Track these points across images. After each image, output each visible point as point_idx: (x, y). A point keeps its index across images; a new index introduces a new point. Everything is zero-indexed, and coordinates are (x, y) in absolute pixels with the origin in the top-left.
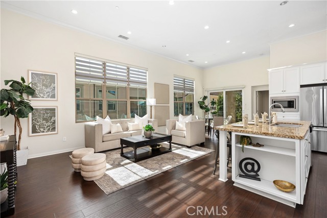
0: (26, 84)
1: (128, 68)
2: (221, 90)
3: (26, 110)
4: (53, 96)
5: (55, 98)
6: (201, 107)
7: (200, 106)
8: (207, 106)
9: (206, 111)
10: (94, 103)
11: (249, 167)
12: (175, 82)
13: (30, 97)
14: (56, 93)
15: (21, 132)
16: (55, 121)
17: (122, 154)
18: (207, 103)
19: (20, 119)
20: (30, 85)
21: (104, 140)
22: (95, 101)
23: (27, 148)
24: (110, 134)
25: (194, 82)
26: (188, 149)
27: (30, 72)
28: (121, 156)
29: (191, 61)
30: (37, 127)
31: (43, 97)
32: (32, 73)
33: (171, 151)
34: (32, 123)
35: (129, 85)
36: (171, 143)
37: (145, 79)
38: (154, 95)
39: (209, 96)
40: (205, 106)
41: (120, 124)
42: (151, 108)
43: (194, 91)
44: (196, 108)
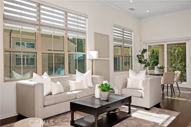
2: (163, 42)
7: (139, 60)
9: (146, 66)
12: (114, 32)
17: (73, 123)
18: (147, 56)
21: (45, 105)
24: (50, 96)
25: (133, 33)
26: (147, 112)
28: (71, 125)
29: (132, 9)
33: (131, 116)
36: (129, 106)
37: (85, 28)
38: (93, 48)
39: (148, 49)
40: (145, 60)
41: (60, 82)
42: (92, 62)
43: (132, 43)
44: (135, 62)
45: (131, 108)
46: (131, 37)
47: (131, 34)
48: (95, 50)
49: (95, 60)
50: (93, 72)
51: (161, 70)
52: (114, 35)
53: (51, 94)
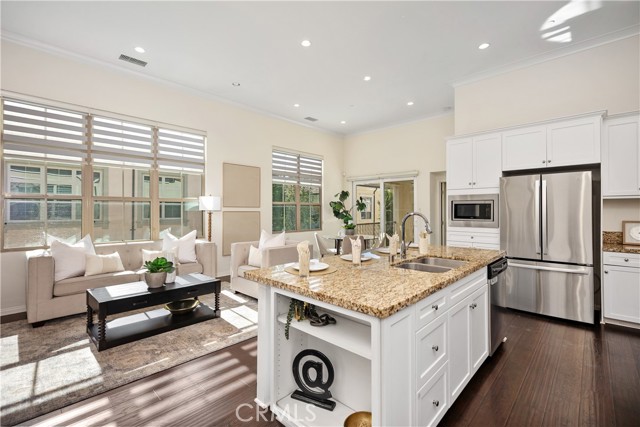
1: (155, 130)
2: (378, 179)
6: (337, 214)
8: (346, 212)
10: (133, 207)
11: (312, 374)
12: (274, 162)
17: (88, 328)
21: (56, 294)
22: (136, 204)
24: (78, 278)
25: (322, 163)
28: (87, 331)
29: (311, 119)
33: (216, 317)
35: (155, 166)
37: (202, 155)
39: (354, 191)
40: (345, 211)
42: (210, 217)
43: (321, 180)
44: (327, 216)
46: (320, 169)
47: (320, 165)
50: (210, 233)
52: (275, 167)
53: (82, 275)
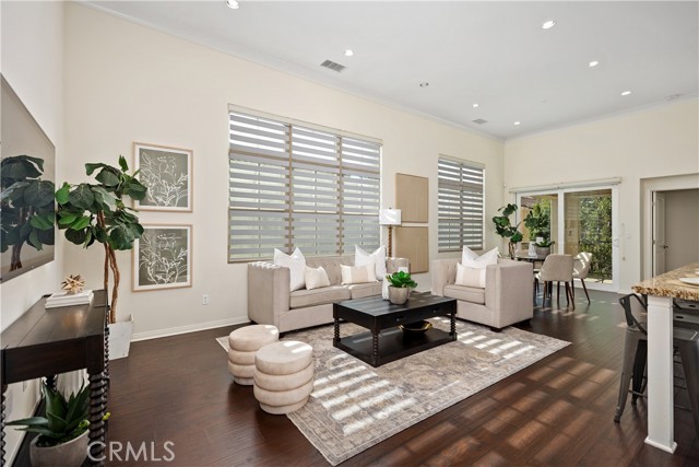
0: (129, 173)
1: (339, 138)
2: (555, 189)
3: (129, 232)
4: (184, 202)
5: (186, 206)
6: (501, 232)
7: (498, 228)
8: (515, 229)
9: (513, 241)
13: (137, 202)
14: (189, 194)
15: (117, 282)
16: (185, 257)
17: (338, 342)
18: (516, 220)
19: (117, 252)
20: (137, 177)
21: (292, 306)
23: (130, 319)
24: (303, 292)
27: (137, 148)
28: (335, 345)
29: (480, 121)
30: (150, 272)
31: (163, 205)
32: (141, 150)
33: (454, 340)
34: (140, 262)
36: (454, 319)
38: (394, 203)
39: (519, 205)
40: (511, 228)
41: (324, 266)
42: (390, 232)
43: (482, 193)
44: (489, 233)
45: (457, 324)
47: (481, 175)
48: (397, 208)
49: (398, 226)
50: (390, 250)
51: (543, 249)
52: (440, 174)
53: (304, 288)
